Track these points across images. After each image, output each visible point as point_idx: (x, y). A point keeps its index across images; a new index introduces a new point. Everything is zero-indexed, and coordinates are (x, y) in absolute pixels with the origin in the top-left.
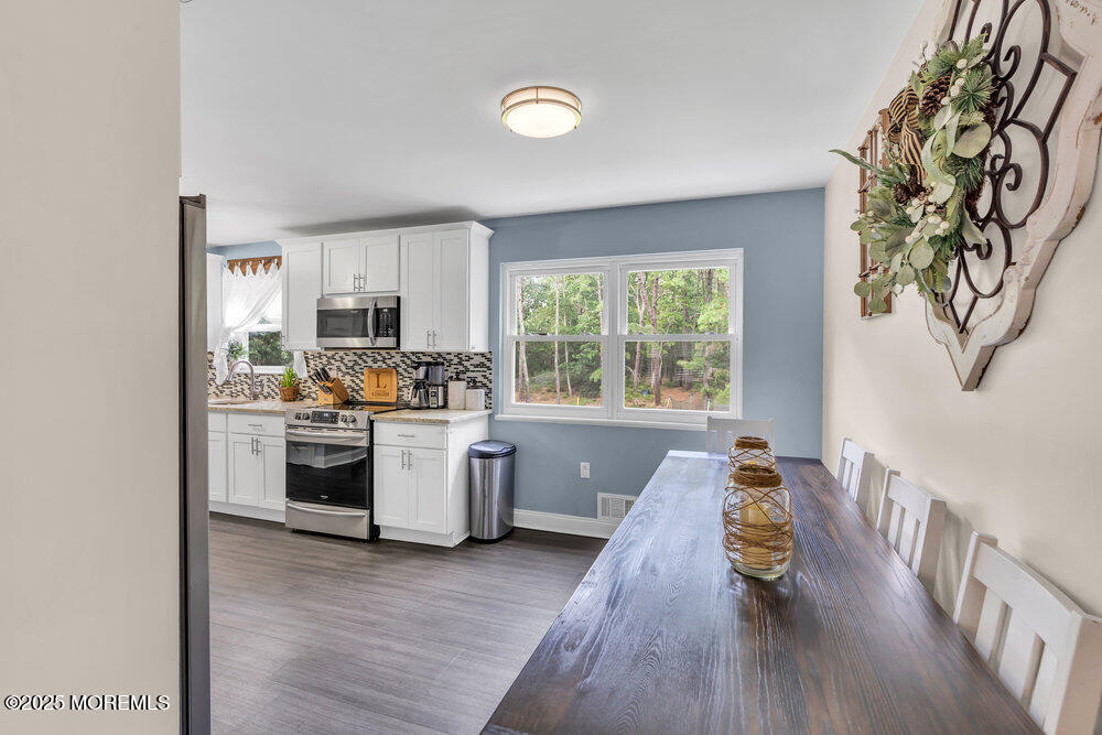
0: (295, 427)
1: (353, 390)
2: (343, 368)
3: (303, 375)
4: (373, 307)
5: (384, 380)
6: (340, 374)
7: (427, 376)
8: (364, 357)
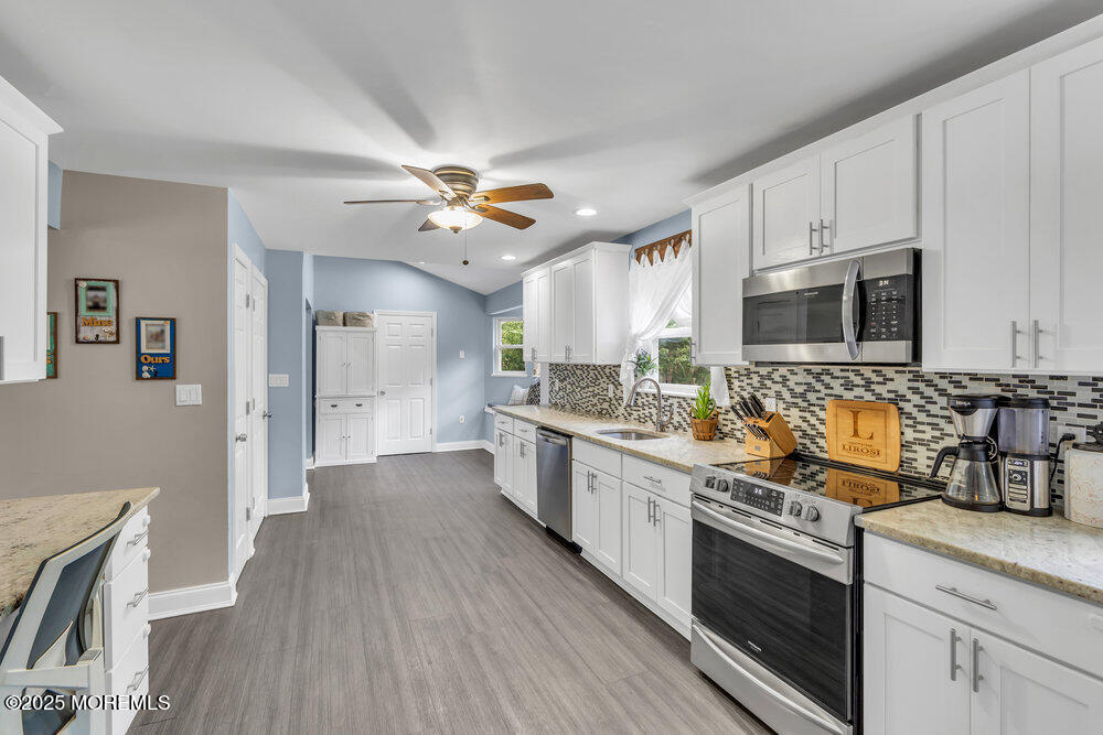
0: (706, 500)
1: (805, 435)
2: (787, 395)
3: (724, 401)
4: (854, 280)
5: (868, 424)
6: (782, 405)
7: (994, 429)
8: (827, 379)
